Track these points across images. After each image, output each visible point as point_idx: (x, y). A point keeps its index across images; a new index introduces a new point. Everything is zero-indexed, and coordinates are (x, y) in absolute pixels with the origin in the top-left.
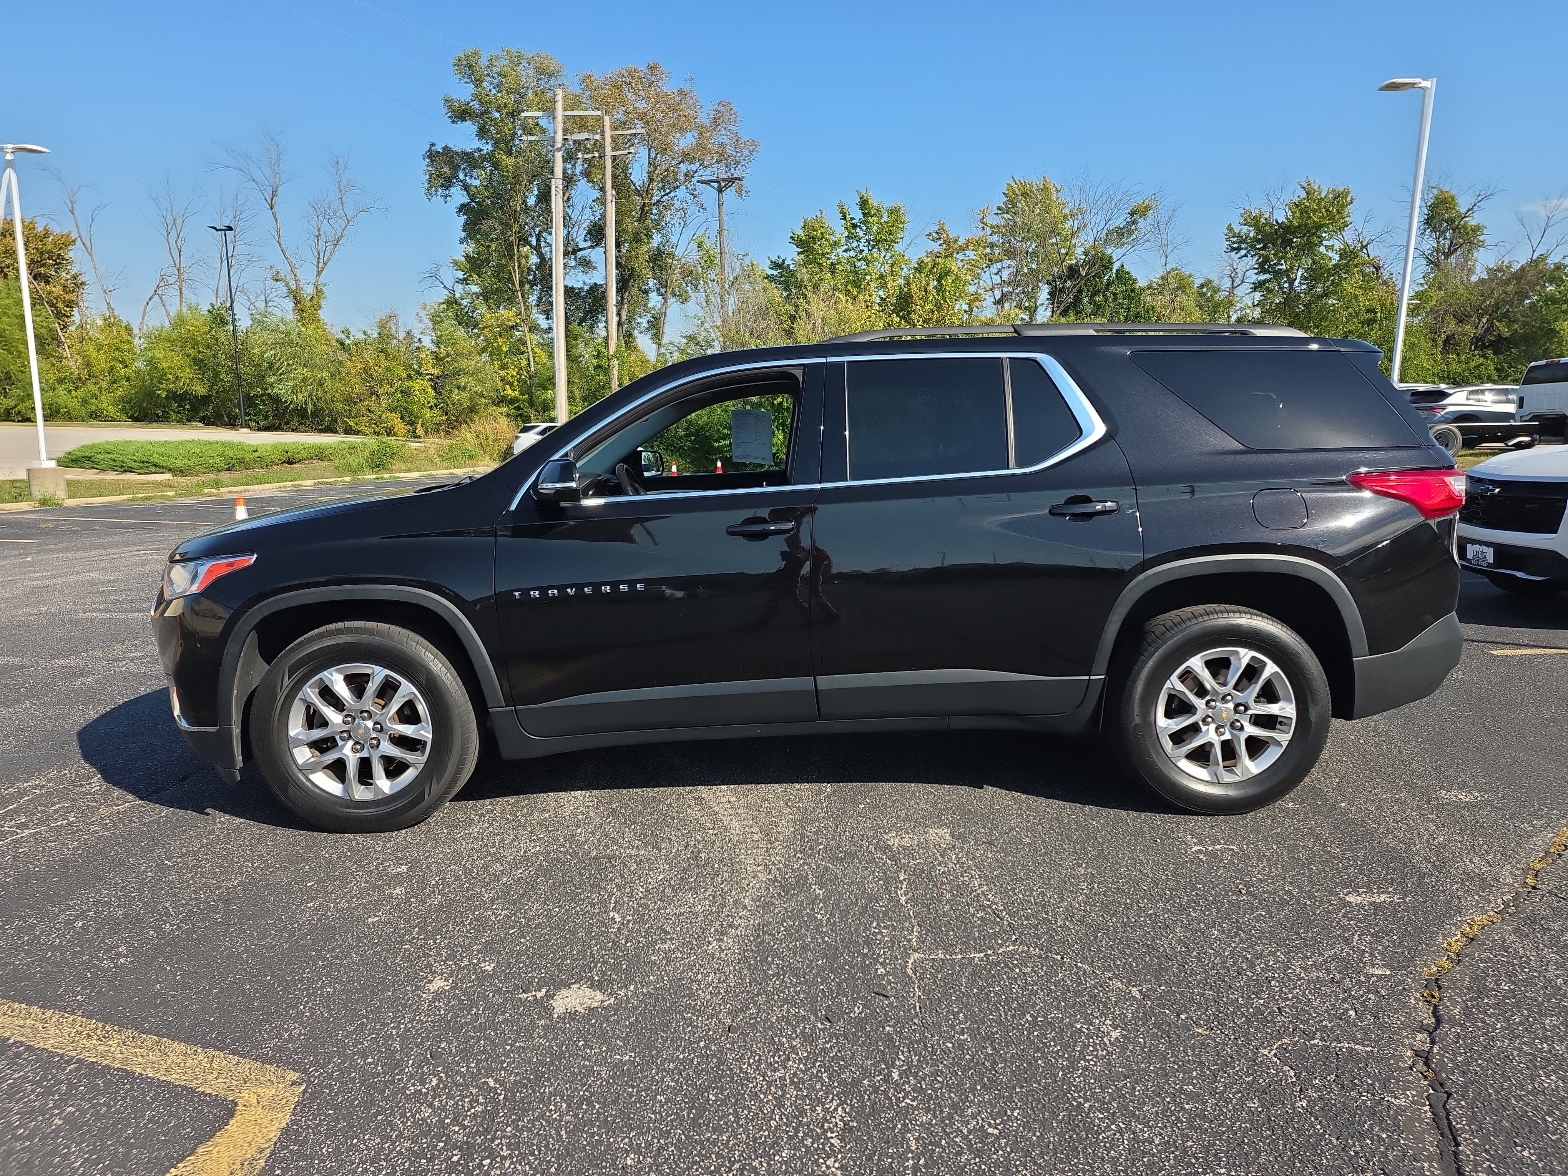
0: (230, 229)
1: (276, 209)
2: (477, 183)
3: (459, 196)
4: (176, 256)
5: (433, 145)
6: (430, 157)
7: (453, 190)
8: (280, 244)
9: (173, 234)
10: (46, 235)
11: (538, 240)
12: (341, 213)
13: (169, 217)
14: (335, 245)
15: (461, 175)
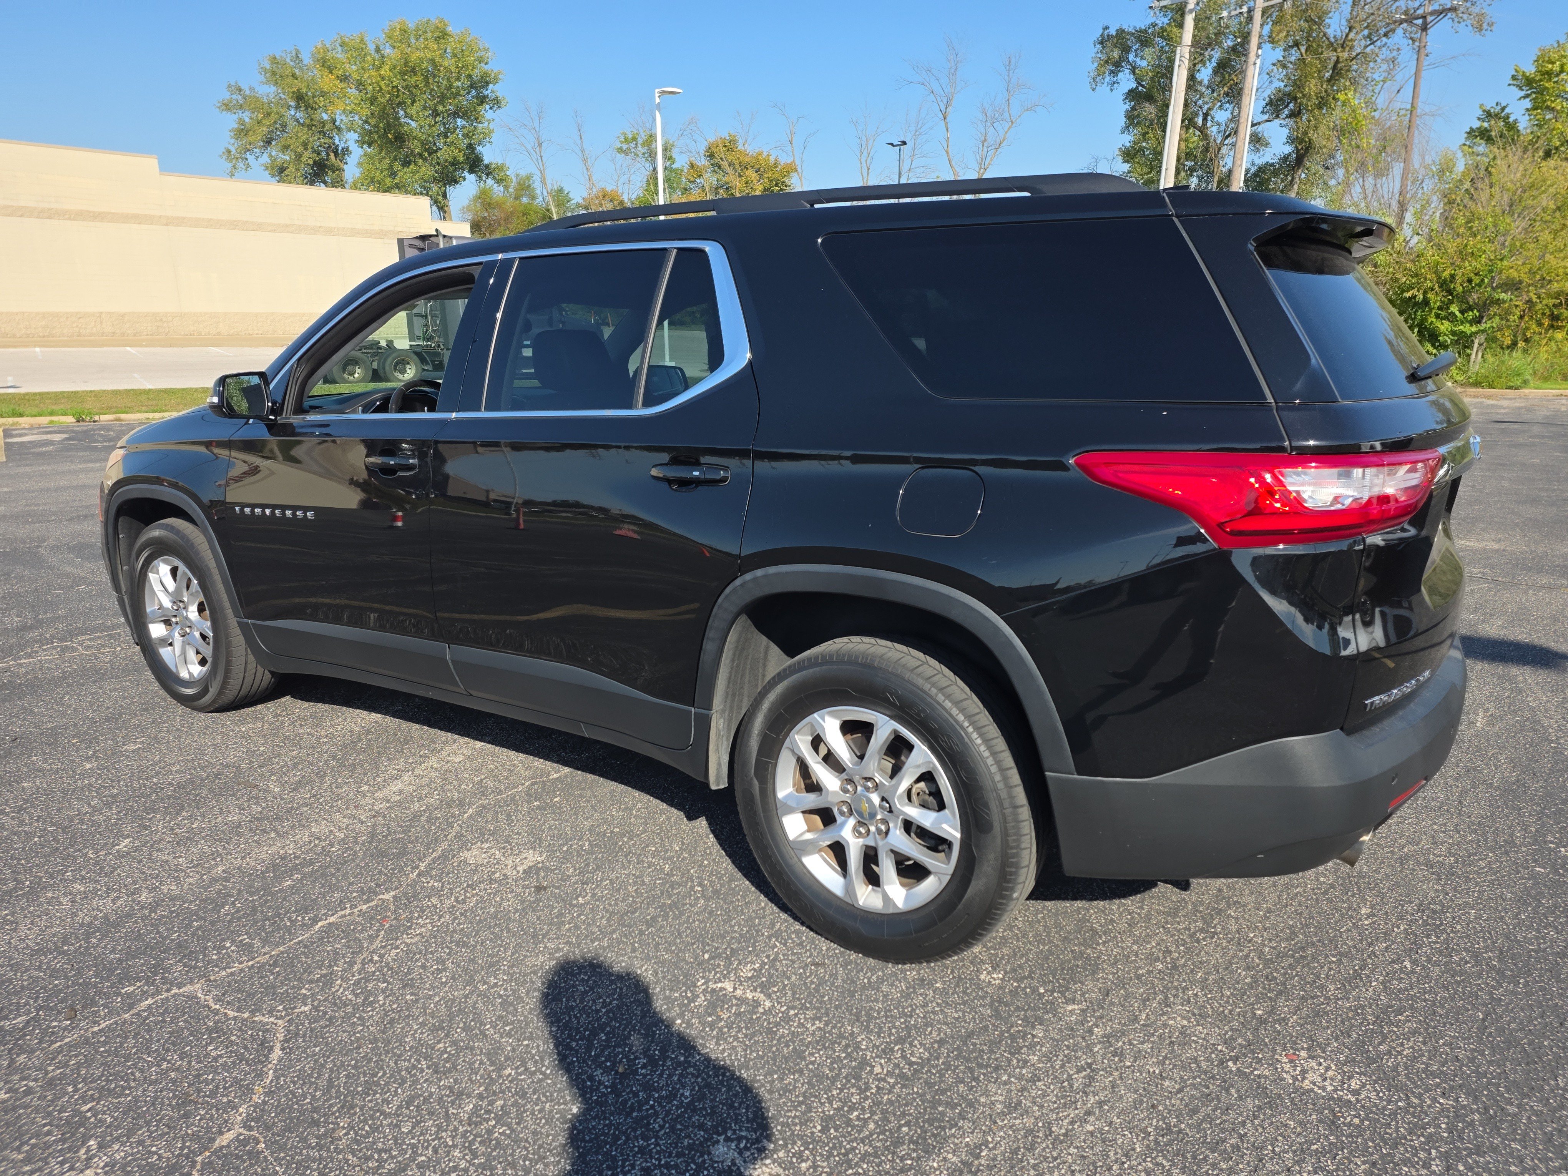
0: (904, 143)
1: (948, 119)
2: (1144, 63)
3: (1127, 82)
4: (865, 174)
5: (1107, 28)
6: (1101, 43)
7: (1120, 75)
8: (948, 153)
9: (865, 154)
10: (776, 165)
11: (1205, 119)
12: (1006, 115)
13: (864, 138)
14: (996, 149)
15: (1131, 57)
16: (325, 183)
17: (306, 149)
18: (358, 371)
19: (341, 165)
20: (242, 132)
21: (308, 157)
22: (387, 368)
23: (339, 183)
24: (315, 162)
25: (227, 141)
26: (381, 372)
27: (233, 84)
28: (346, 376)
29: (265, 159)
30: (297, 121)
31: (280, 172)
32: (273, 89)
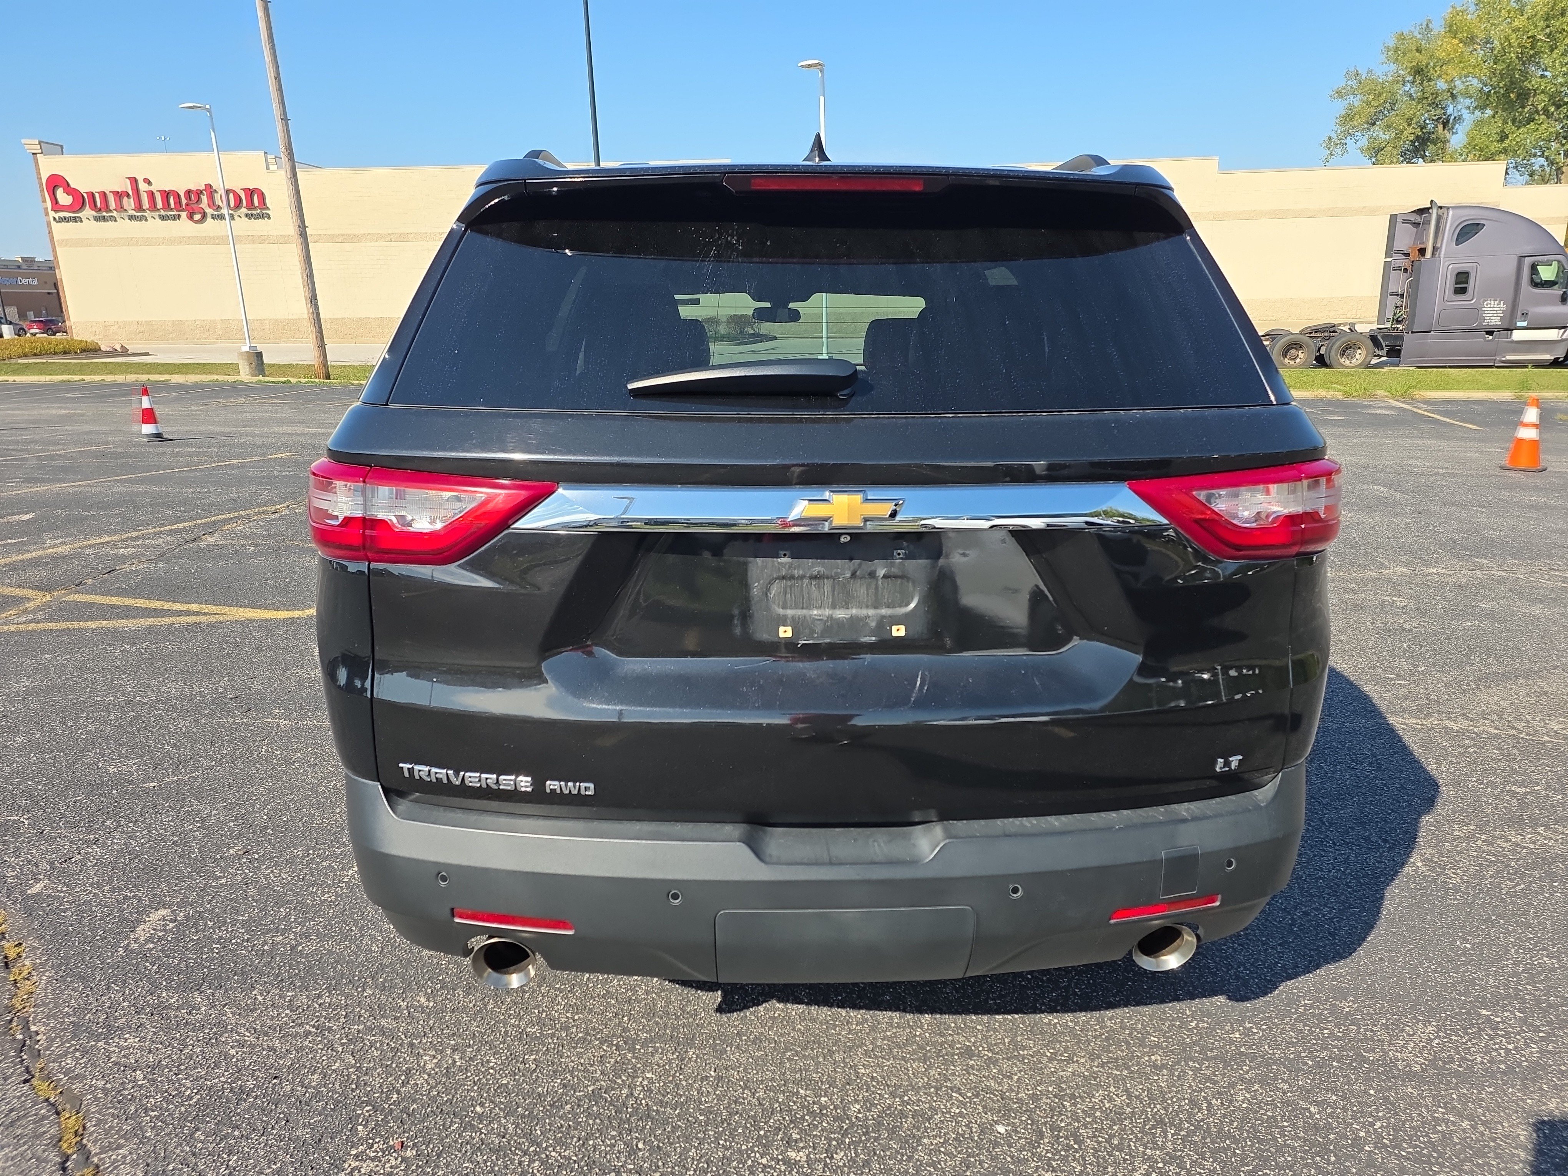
16: (1423, 157)
17: (1409, 125)
18: (1301, 355)
19: (1448, 135)
20: (1347, 118)
21: (1409, 135)
22: (1333, 353)
23: (1441, 156)
24: (1418, 137)
25: (1332, 129)
26: (1326, 358)
27: (1352, 70)
28: (1286, 360)
29: (1364, 142)
30: (1411, 96)
31: (1376, 154)
32: (1393, 67)
